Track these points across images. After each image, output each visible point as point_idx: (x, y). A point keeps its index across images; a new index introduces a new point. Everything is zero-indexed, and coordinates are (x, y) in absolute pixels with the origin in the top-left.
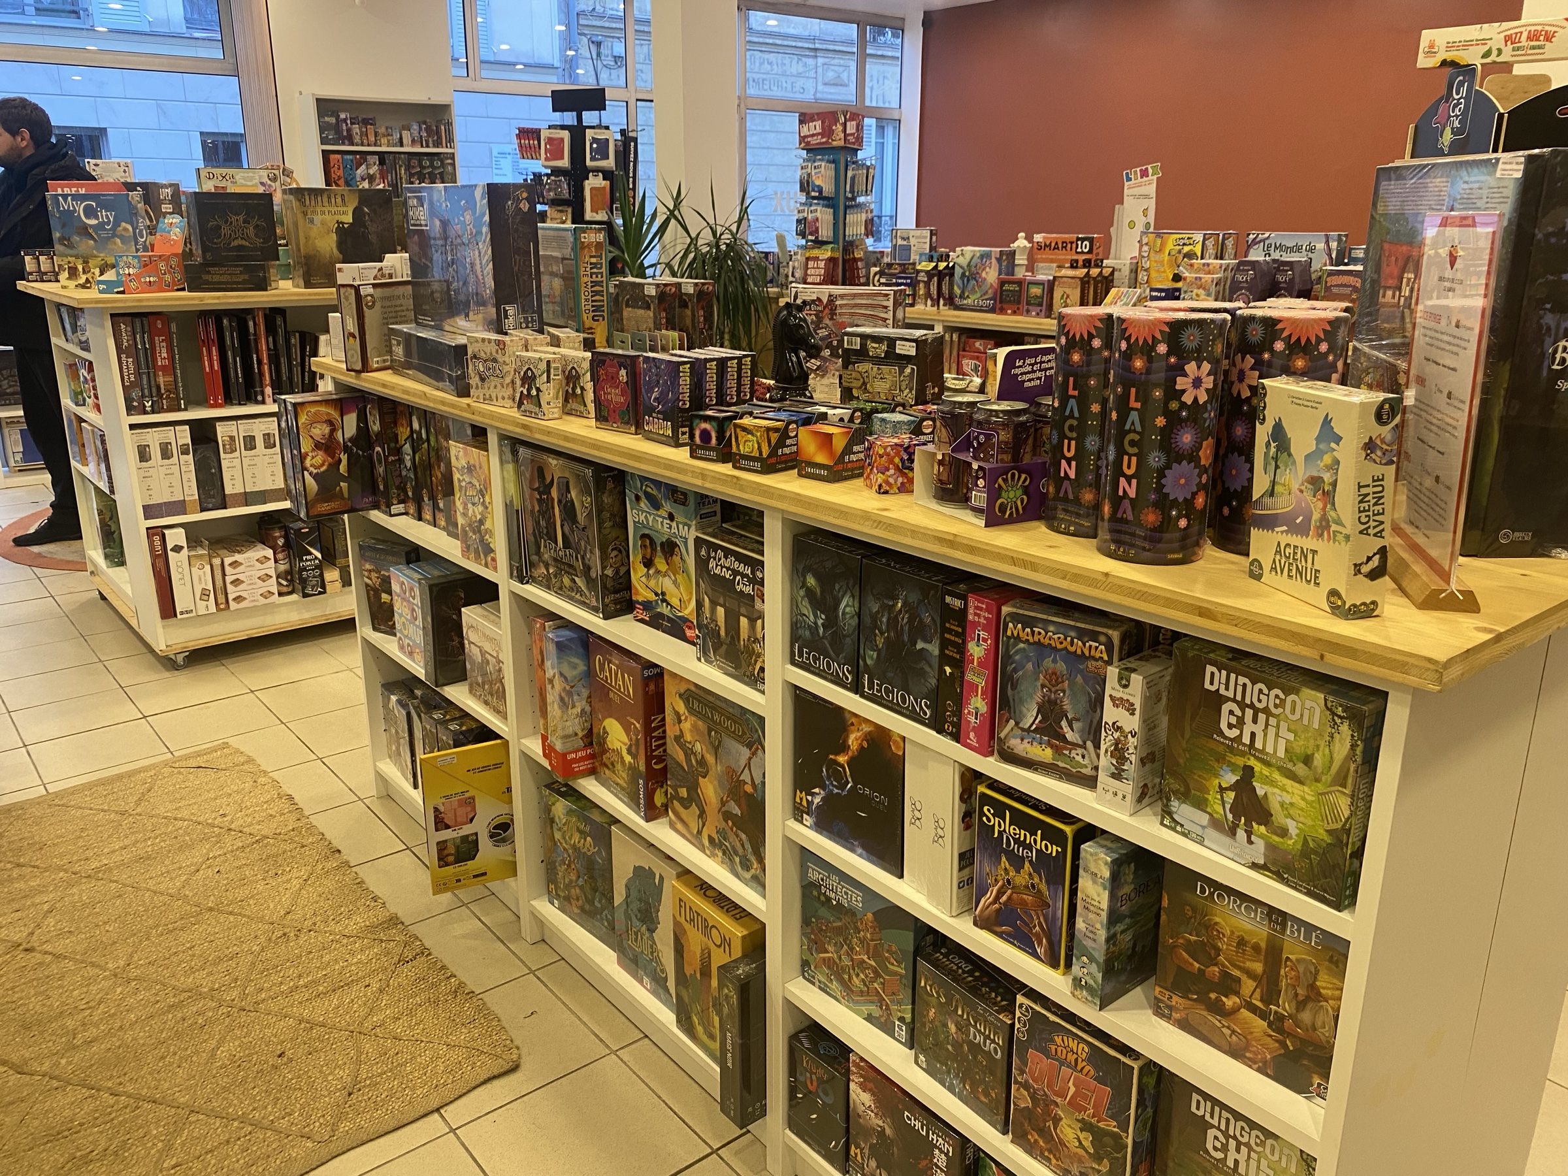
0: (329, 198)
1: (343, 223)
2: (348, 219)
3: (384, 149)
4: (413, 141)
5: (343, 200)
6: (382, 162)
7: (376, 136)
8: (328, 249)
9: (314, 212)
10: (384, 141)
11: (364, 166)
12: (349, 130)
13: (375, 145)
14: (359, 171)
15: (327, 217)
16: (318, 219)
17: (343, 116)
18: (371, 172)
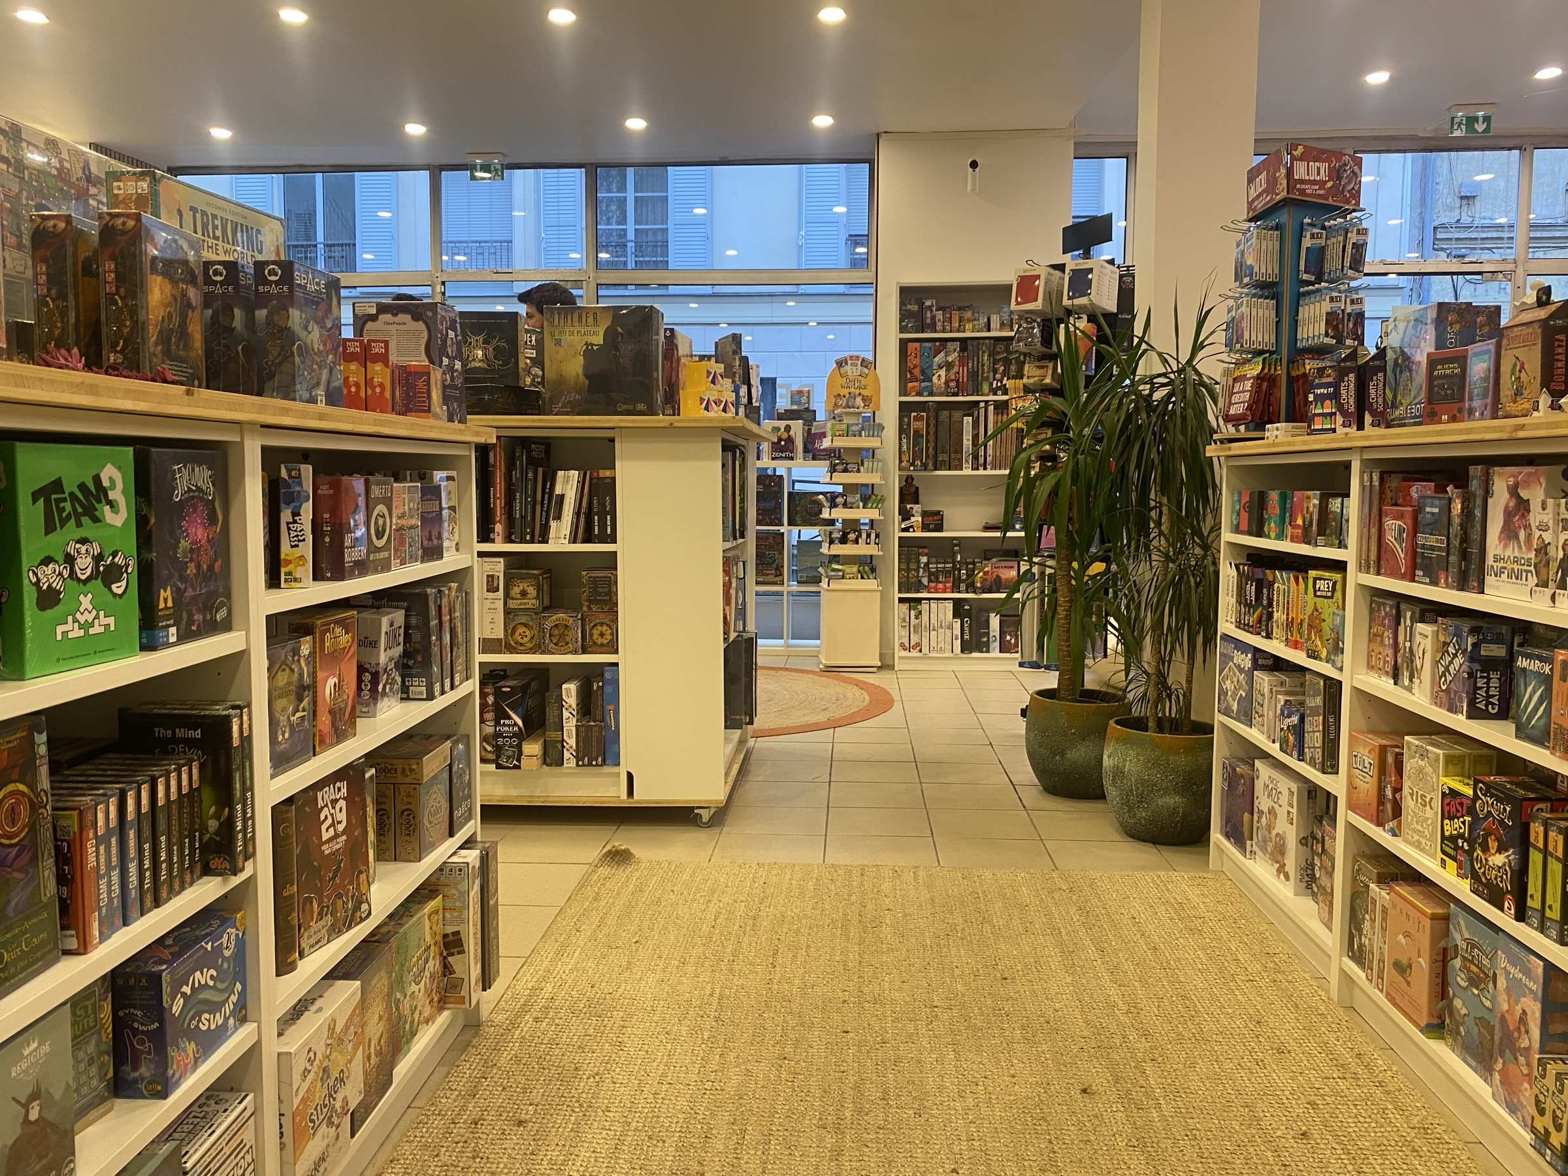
0: (580, 317)
1: (592, 345)
2: (598, 340)
3: (968, 334)
4: (1002, 325)
5: (595, 319)
6: (963, 349)
7: (960, 321)
8: (574, 374)
9: (562, 333)
10: (969, 326)
11: (942, 354)
12: (933, 318)
13: (958, 331)
14: (937, 359)
15: (576, 338)
16: (567, 339)
17: (928, 303)
18: (950, 359)
